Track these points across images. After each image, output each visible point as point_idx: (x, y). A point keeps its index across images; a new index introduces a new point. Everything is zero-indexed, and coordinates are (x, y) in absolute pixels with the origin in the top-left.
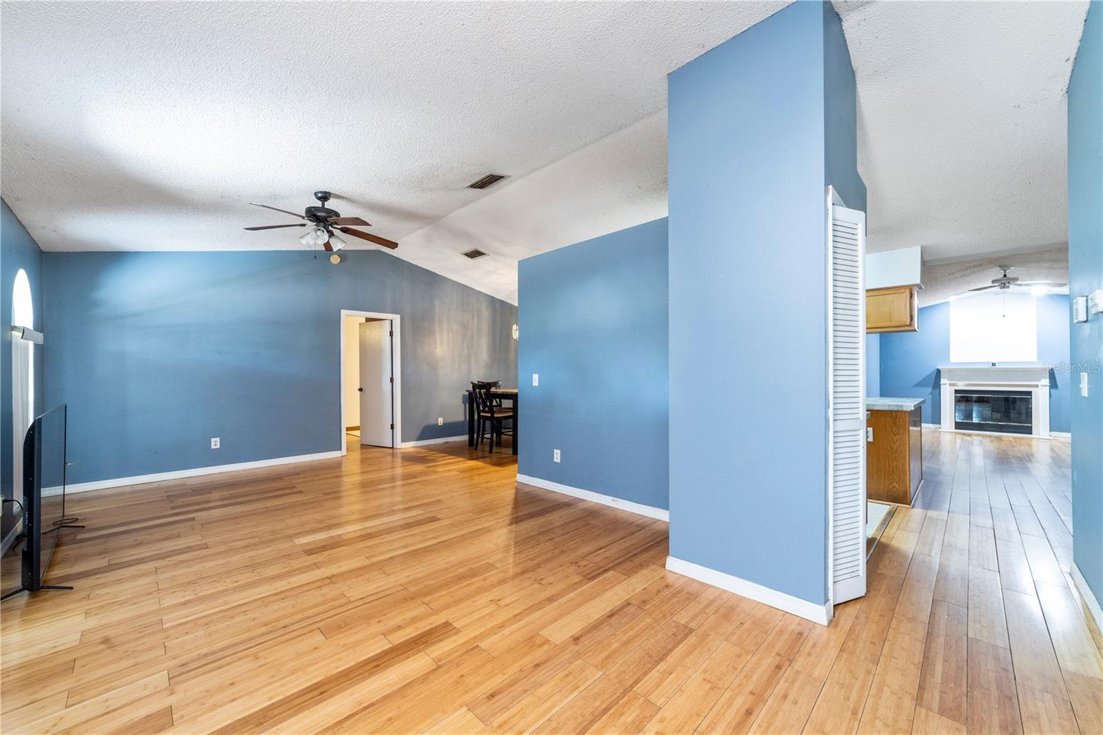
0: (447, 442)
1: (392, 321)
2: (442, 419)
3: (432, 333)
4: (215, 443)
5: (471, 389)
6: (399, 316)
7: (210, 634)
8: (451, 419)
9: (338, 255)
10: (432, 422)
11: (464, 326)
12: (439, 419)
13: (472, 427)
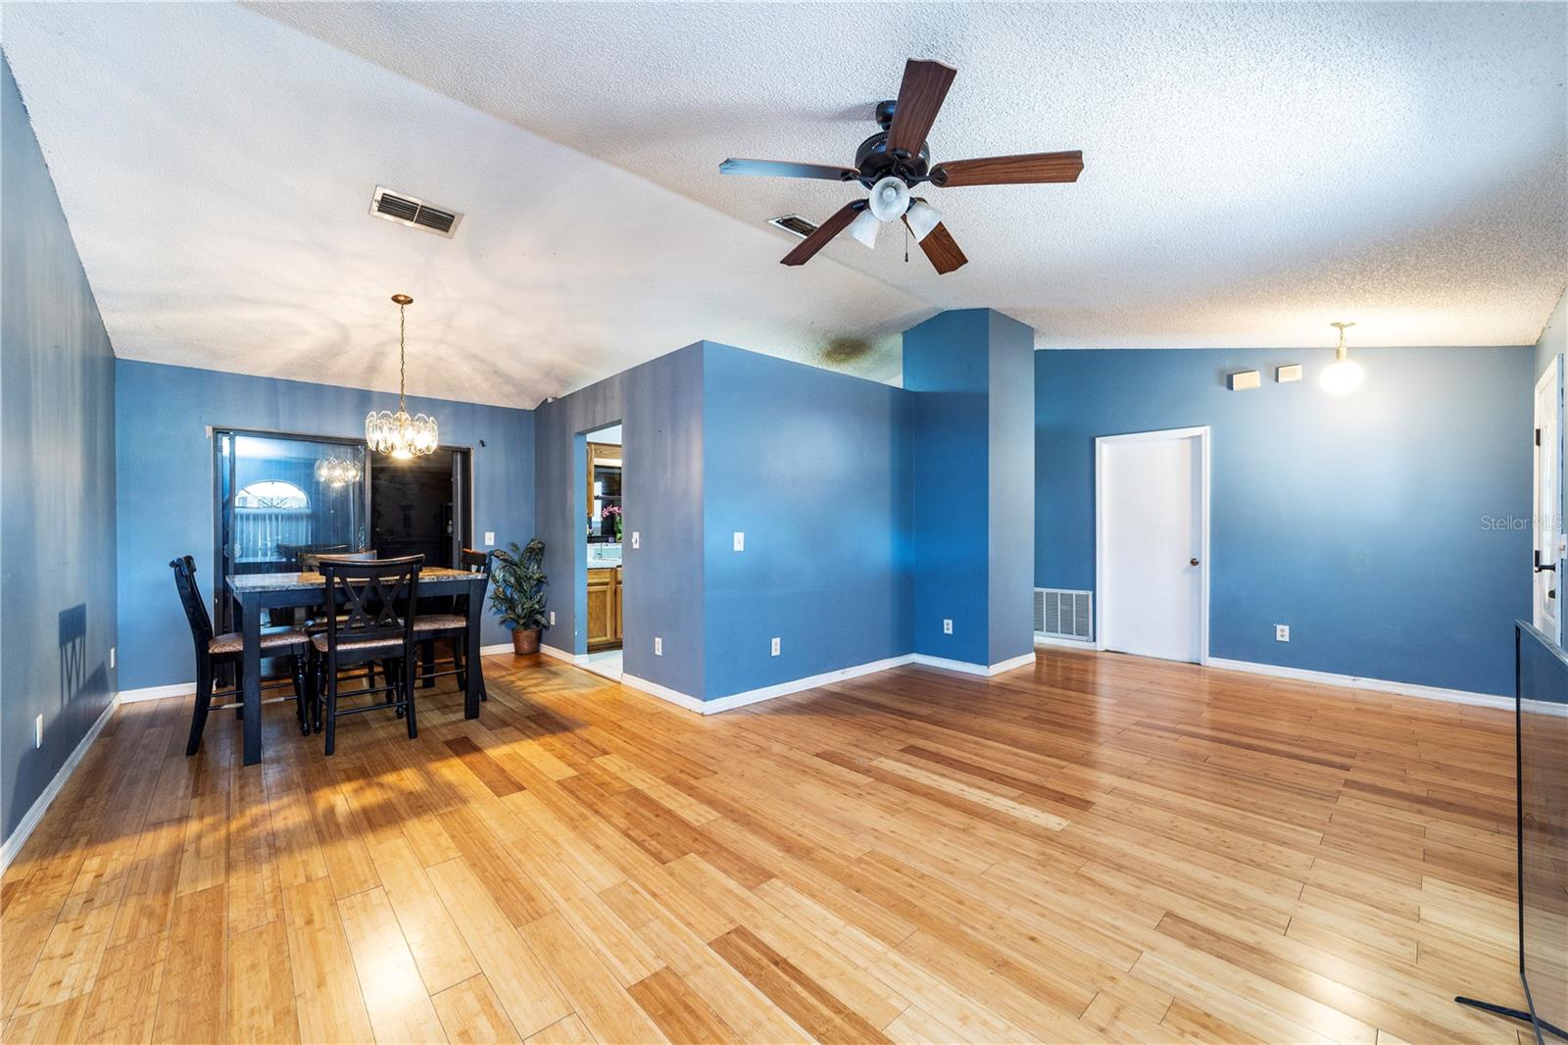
7: (1284, 804)
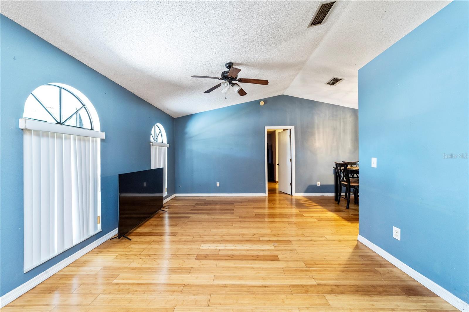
0: (323, 196)
1: (291, 129)
2: (319, 182)
3: (313, 134)
4: (218, 184)
5: (335, 166)
6: (294, 127)
8: (325, 183)
9: (263, 101)
10: (313, 183)
11: (334, 129)
12: (318, 182)
13: (337, 188)
